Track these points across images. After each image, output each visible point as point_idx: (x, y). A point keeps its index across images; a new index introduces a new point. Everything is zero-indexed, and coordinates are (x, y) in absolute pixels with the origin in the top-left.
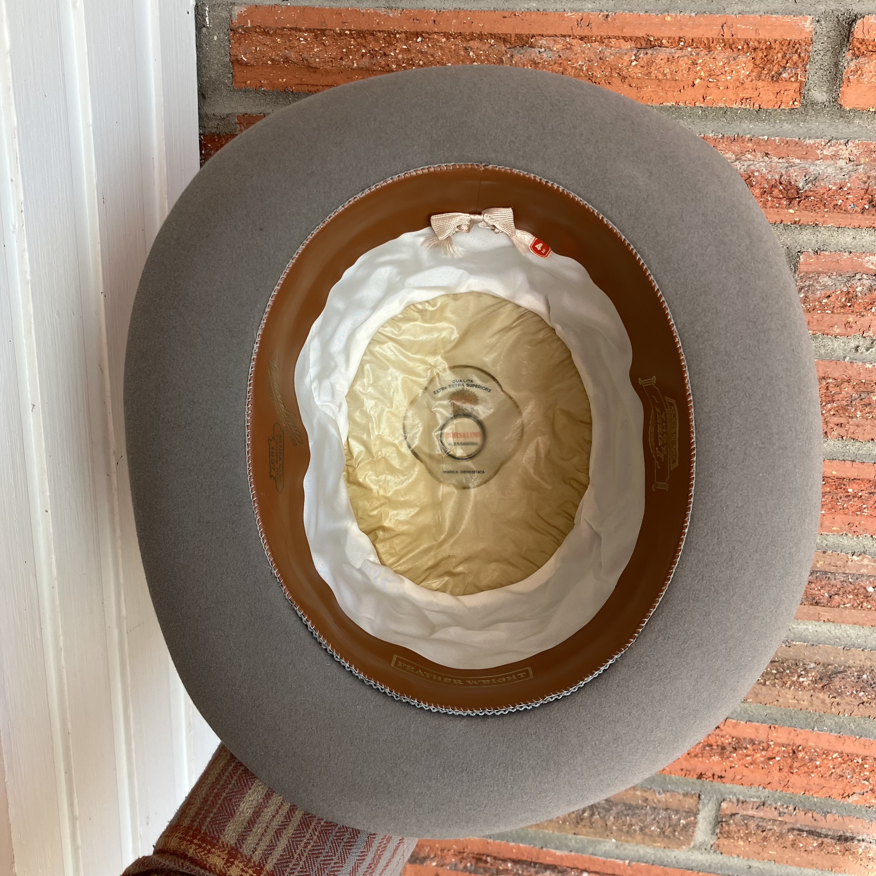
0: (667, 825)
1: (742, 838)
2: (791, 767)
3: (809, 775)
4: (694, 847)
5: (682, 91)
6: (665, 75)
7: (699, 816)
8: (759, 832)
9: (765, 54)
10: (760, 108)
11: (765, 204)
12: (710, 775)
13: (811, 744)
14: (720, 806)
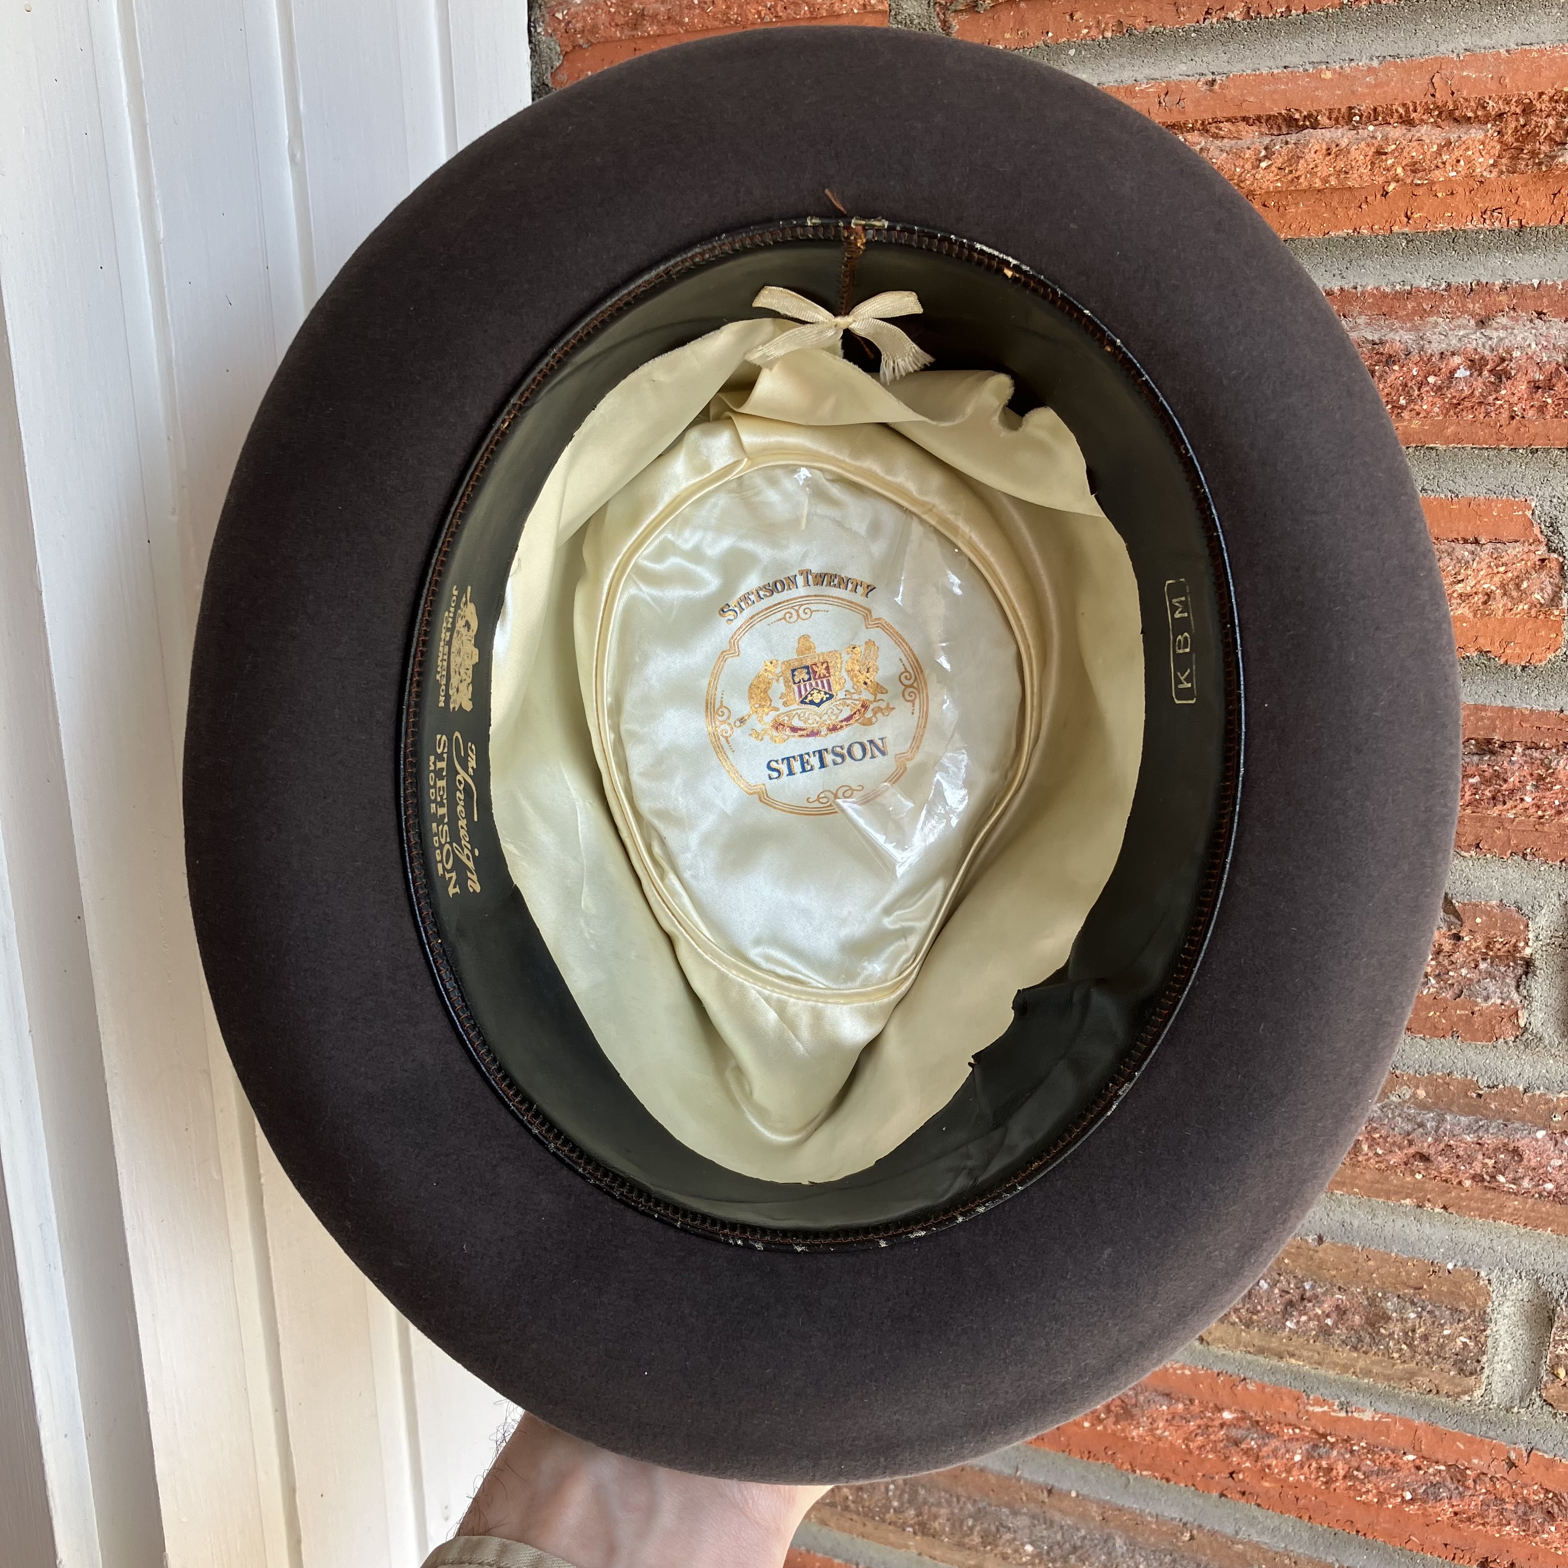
5: (1364, 206)
6: (1325, 180)
9: (1522, 121)
10: (1522, 226)
11: (1542, 409)
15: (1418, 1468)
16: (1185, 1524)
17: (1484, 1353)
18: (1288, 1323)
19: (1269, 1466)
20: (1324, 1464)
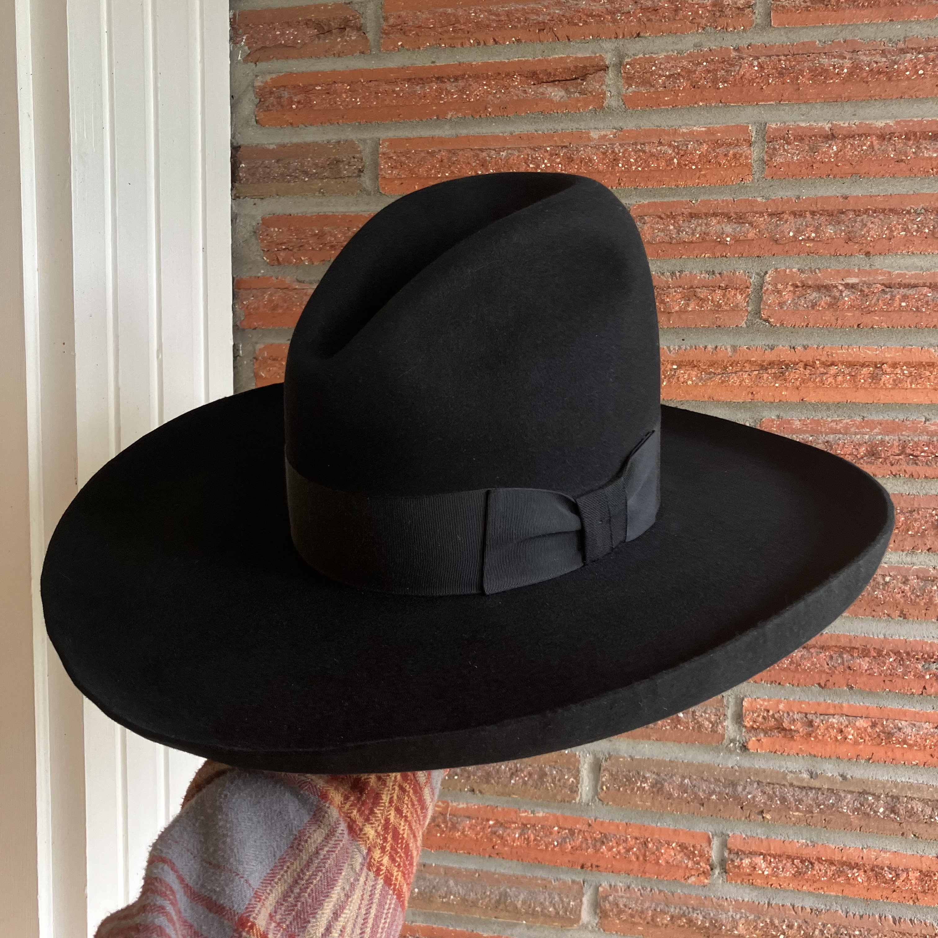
0: (561, 906)
1: (616, 915)
2: (645, 856)
3: (657, 863)
4: (583, 925)
7: (585, 900)
8: (627, 909)
12: (590, 865)
13: (657, 836)
14: (597, 889)
15: (559, 833)
16: (476, 871)
17: (578, 783)
18: (513, 781)
19: (507, 841)
20: (526, 836)
